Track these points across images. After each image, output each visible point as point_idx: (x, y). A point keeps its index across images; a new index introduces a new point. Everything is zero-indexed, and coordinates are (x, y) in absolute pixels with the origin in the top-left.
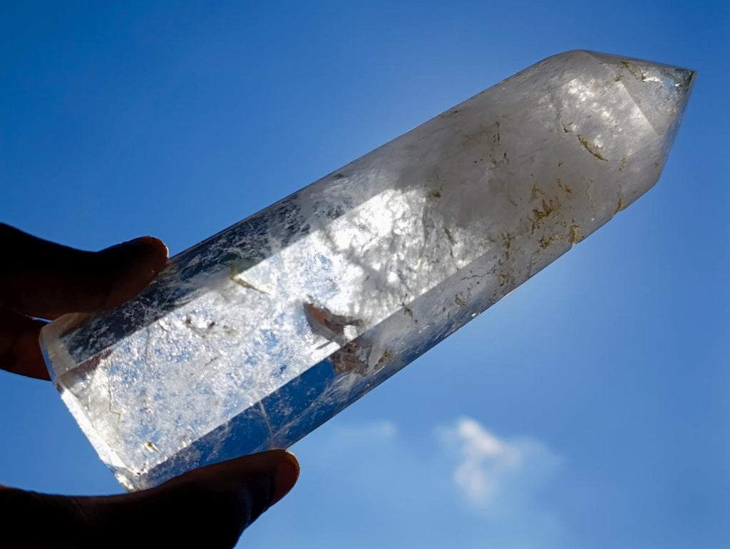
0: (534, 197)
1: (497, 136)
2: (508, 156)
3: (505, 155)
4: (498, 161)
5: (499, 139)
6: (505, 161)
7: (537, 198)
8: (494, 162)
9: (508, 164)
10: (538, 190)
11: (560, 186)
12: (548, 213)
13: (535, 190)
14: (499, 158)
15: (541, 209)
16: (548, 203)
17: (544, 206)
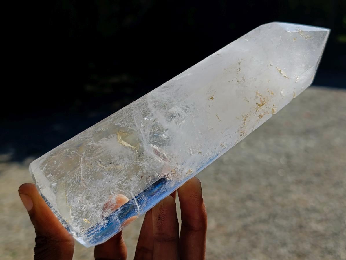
0: (256, 97)
1: (239, 69)
2: (244, 78)
3: (243, 78)
4: (239, 81)
5: (240, 70)
6: (243, 81)
7: (258, 98)
8: (238, 81)
9: (244, 82)
10: (258, 94)
11: (268, 91)
12: (263, 105)
13: (257, 94)
14: (240, 79)
15: (260, 103)
16: (262, 100)
17: (261, 101)
